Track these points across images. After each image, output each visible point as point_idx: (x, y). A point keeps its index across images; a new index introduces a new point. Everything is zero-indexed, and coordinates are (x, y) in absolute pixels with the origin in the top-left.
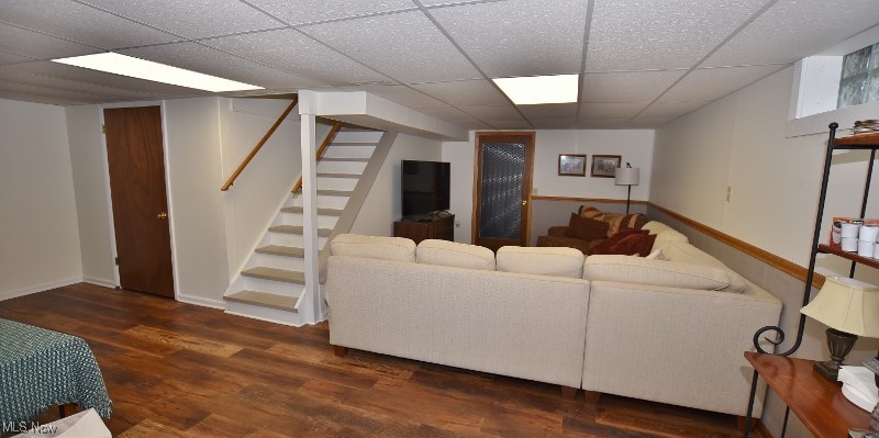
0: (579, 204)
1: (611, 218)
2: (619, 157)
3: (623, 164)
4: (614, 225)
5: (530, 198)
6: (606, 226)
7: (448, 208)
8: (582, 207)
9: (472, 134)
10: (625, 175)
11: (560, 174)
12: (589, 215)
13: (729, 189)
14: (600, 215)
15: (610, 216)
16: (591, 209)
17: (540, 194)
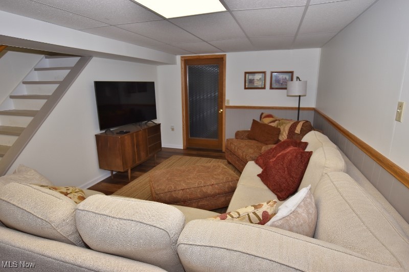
0: (260, 112)
1: (282, 124)
2: (292, 73)
3: (295, 78)
4: (284, 130)
5: (224, 107)
6: (278, 131)
7: (155, 118)
8: (262, 114)
9: (178, 58)
10: (295, 87)
11: (245, 88)
12: (266, 121)
13: (400, 106)
14: (274, 121)
15: (281, 122)
16: (269, 116)
17: (231, 104)
